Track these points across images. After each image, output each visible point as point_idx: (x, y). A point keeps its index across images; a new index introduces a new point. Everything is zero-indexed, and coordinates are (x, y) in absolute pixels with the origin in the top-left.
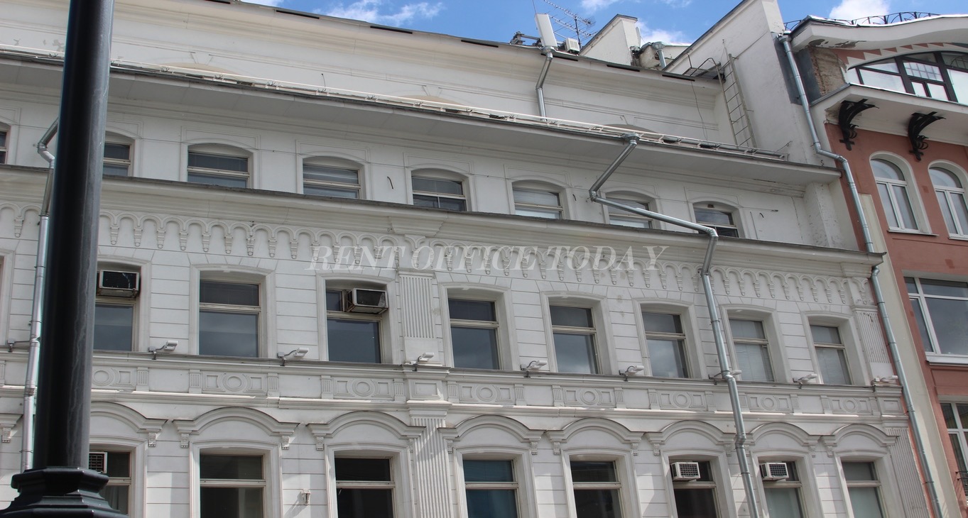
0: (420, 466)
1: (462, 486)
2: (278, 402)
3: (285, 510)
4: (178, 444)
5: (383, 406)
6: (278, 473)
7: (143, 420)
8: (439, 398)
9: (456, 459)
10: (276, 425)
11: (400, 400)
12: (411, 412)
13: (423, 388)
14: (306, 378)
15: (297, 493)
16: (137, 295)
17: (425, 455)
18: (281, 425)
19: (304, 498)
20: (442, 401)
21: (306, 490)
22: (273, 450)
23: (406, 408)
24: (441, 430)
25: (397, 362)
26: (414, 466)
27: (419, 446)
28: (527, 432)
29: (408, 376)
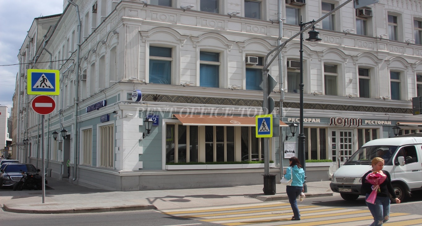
0: (380, 72)
1: (390, 80)
2: (344, 48)
3: (346, 84)
4: (318, 60)
5: (371, 51)
6: (344, 72)
7: (310, 51)
8: (385, 50)
9: (389, 70)
10: (344, 55)
11: (375, 50)
12: (379, 54)
13: (382, 46)
14: (351, 39)
15: (349, 79)
16: (304, 5)
17: (382, 69)
18: (346, 56)
19: (351, 81)
20: (386, 51)
21: (351, 78)
22: (343, 64)
23: (377, 52)
24: (386, 61)
25: (374, 36)
26: (379, 72)
27: (380, 65)
28: (407, 64)
29: (378, 41)
